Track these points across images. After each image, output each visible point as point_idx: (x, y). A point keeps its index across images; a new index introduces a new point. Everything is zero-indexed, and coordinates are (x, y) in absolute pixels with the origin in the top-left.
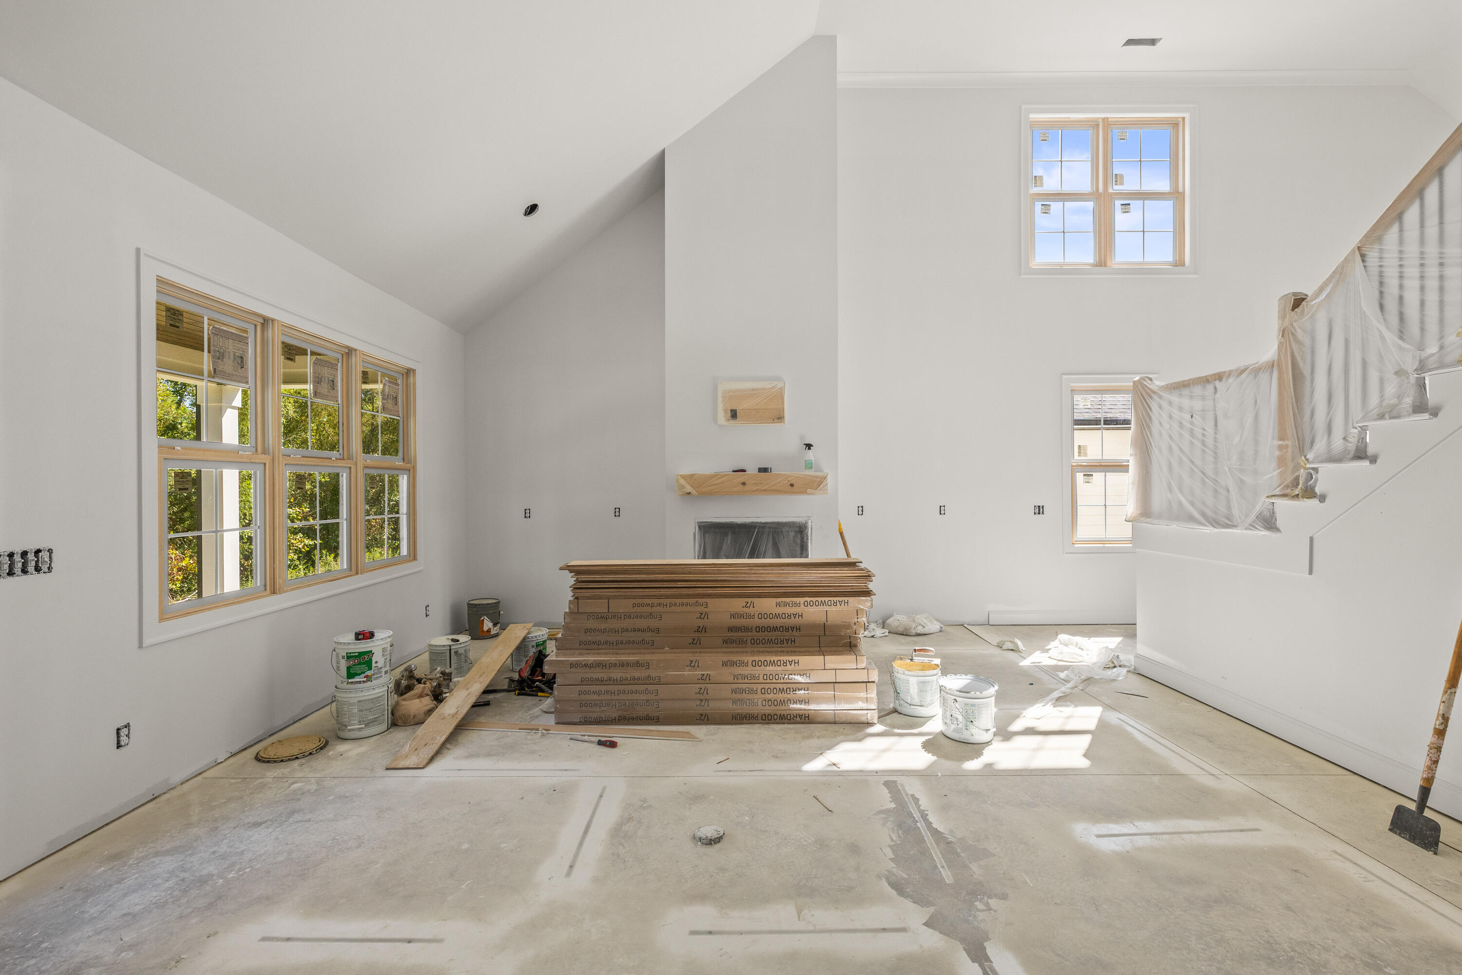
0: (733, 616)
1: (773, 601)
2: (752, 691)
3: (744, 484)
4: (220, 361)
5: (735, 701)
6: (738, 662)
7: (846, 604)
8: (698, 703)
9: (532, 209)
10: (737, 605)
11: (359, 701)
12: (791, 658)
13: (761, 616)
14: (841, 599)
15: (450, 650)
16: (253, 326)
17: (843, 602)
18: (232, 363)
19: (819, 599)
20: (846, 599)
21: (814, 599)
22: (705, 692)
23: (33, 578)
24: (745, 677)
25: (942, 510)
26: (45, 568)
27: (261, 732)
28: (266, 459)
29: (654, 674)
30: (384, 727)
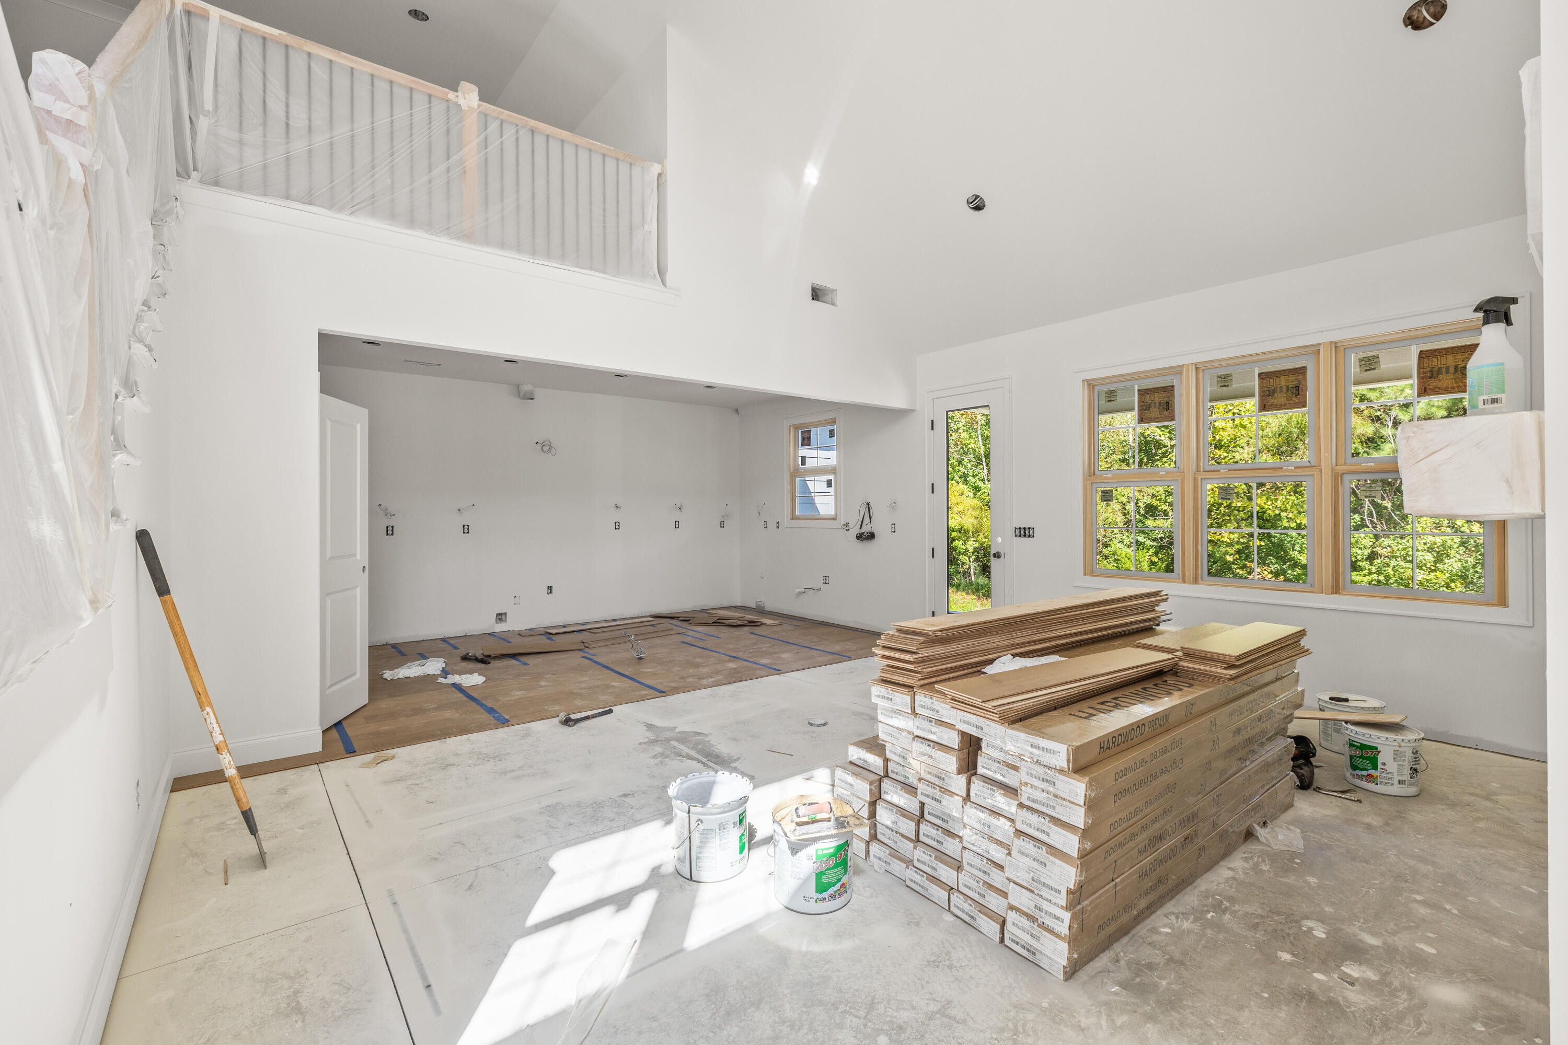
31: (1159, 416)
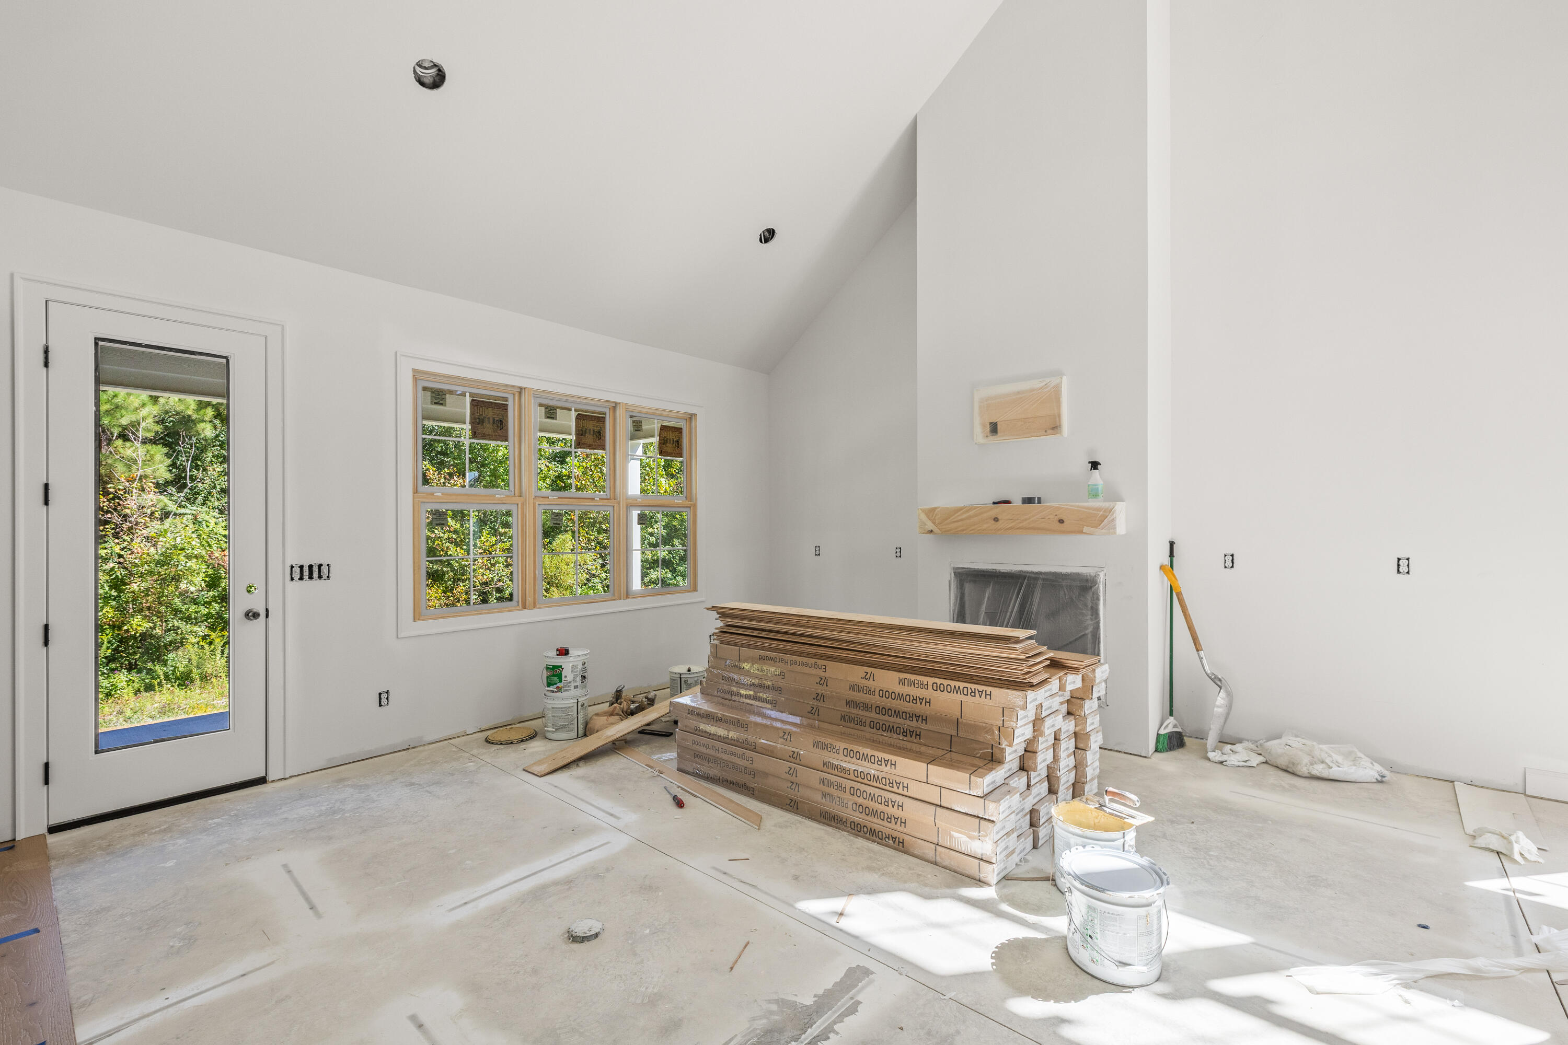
0: (853, 687)
1: (896, 676)
2: (840, 787)
3: (996, 520)
4: (480, 425)
5: (825, 795)
6: (829, 746)
7: (988, 697)
8: (790, 784)
9: (768, 236)
10: (856, 674)
11: (553, 708)
12: (887, 756)
13: (884, 693)
14: (981, 688)
15: (681, 678)
16: (513, 396)
17: (984, 692)
18: (491, 426)
19: (953, 683)
20: (989, 689)
21: (946, 682)
22: (794, 774)
23: (316, 582)
24: (835, 767)
25: (1402, 566)
26: (325, 576)
27: (509, 718)
28: (520, 501)
29: (751, 738)
30: (574, 735)
31: (493, 434)
